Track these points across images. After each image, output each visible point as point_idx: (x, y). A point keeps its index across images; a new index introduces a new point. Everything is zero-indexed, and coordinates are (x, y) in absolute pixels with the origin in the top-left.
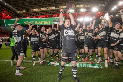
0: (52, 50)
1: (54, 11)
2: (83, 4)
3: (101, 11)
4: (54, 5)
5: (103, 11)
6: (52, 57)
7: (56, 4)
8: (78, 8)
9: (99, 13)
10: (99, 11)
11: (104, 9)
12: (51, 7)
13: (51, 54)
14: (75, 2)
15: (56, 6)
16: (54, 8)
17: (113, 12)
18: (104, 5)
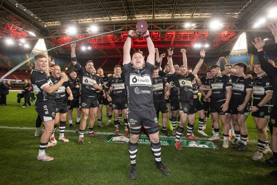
0: (116, 111)
1: (124, 24)
2: (190, 11)
3: (230, 28)
4: (124, 12)
5: (234, 28)
6: (117, 126)
7: (128, 8)
8: (178, 19)
9: (226, 33)
10: (225, 29)
11: (237, 25)
12: (118, 15)
13: (116, 120)
14: (172, 6)
15: (130, 14)
16: (124, 18)
17: (258, 33)
18: (236, 15)
